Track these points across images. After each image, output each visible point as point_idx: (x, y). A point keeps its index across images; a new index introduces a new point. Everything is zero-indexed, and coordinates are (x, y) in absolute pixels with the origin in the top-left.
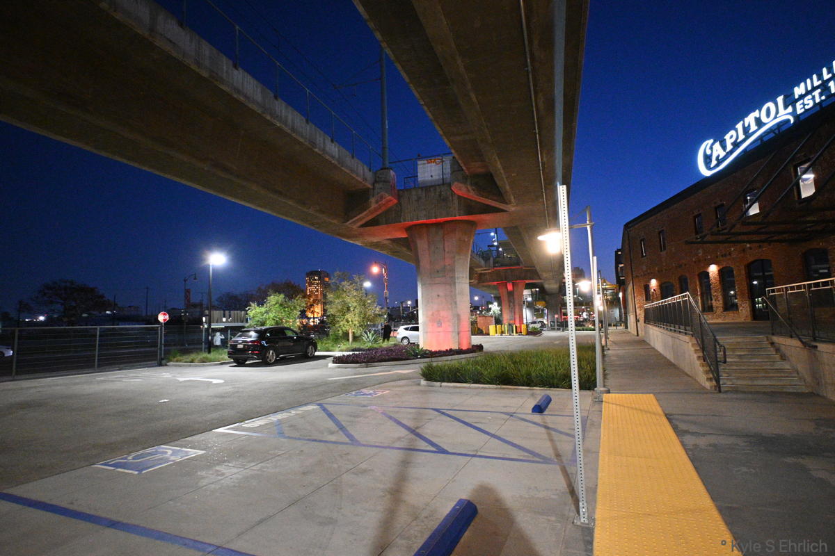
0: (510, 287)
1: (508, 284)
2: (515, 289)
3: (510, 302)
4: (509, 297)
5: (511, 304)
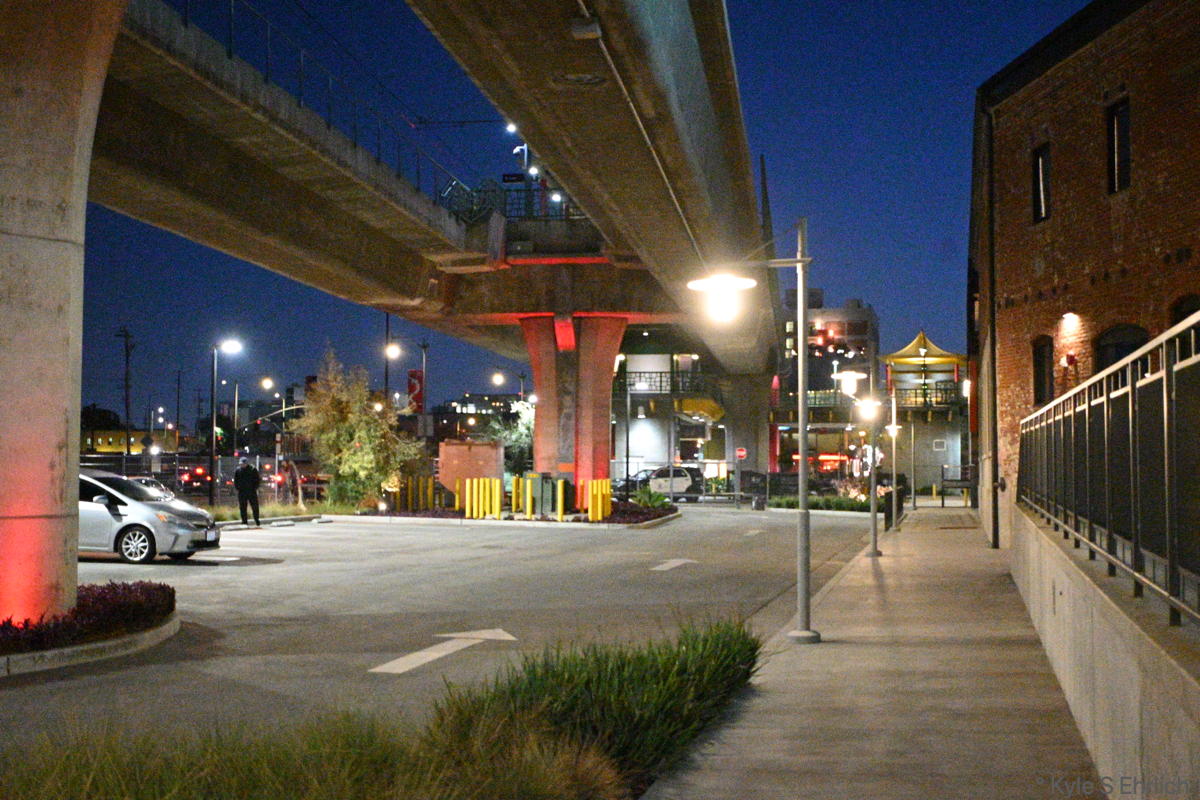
1: (558, 323)
5: (568, 400)
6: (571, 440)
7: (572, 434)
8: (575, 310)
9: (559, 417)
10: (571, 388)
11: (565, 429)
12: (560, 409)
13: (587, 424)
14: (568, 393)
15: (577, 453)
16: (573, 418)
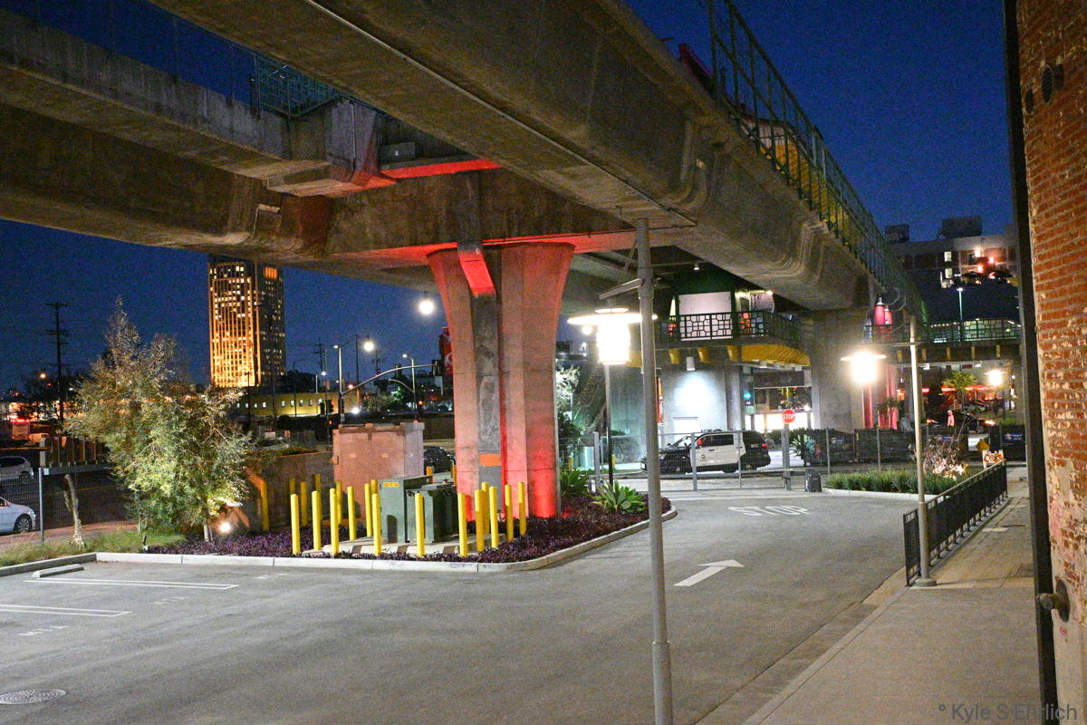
0: (478, 276)
2: (507, 282)
3: (480, 352)
4: (476, 326)
6: (495, 422)
7: (496, 411)
8: (486, 237)
9: (479, 389)
10: (492, 347)
11: (486, 405)
12: (479, 377)
13: (516, 397)
14: (488, 354)
15: (504, 438)
16: (497, 388)
